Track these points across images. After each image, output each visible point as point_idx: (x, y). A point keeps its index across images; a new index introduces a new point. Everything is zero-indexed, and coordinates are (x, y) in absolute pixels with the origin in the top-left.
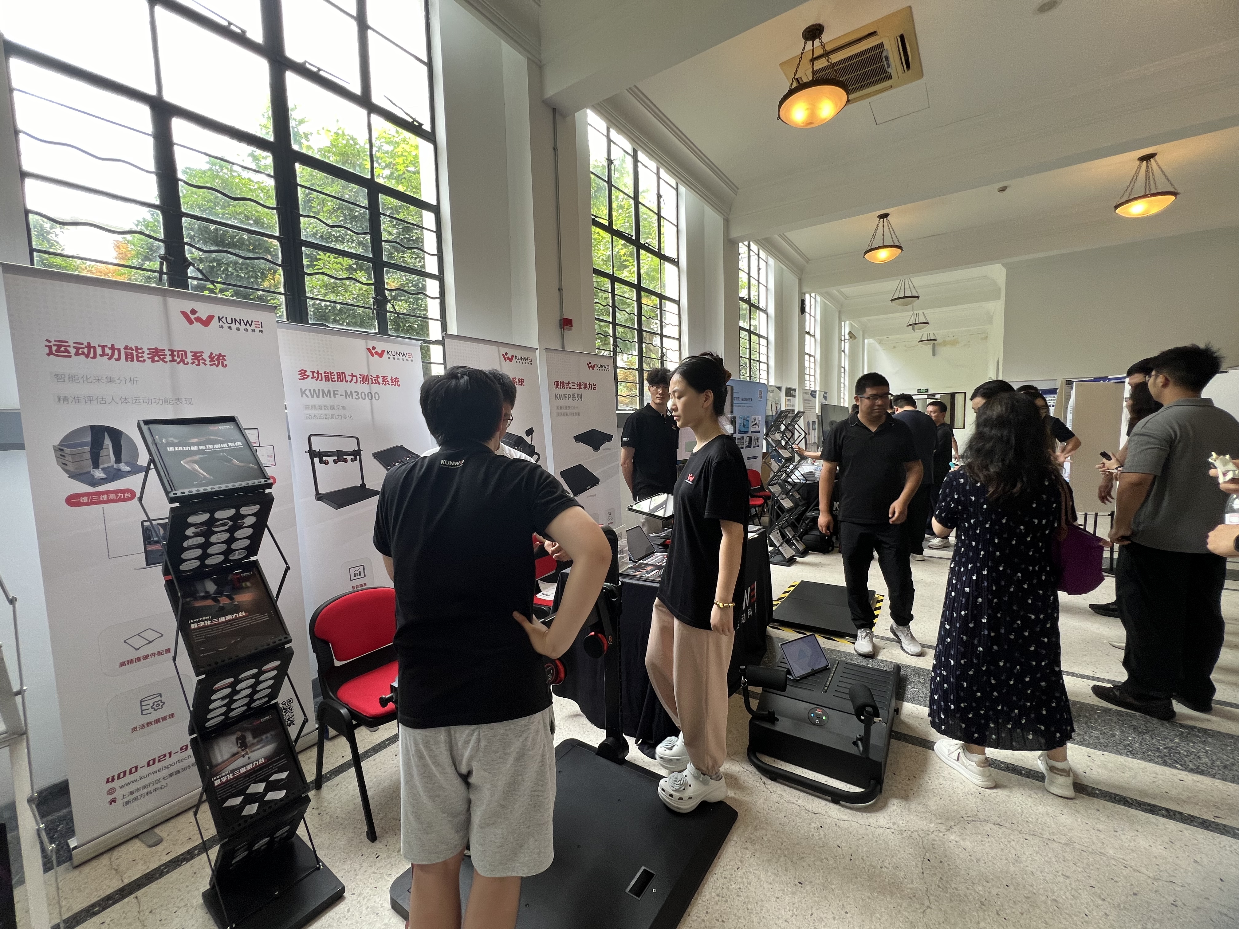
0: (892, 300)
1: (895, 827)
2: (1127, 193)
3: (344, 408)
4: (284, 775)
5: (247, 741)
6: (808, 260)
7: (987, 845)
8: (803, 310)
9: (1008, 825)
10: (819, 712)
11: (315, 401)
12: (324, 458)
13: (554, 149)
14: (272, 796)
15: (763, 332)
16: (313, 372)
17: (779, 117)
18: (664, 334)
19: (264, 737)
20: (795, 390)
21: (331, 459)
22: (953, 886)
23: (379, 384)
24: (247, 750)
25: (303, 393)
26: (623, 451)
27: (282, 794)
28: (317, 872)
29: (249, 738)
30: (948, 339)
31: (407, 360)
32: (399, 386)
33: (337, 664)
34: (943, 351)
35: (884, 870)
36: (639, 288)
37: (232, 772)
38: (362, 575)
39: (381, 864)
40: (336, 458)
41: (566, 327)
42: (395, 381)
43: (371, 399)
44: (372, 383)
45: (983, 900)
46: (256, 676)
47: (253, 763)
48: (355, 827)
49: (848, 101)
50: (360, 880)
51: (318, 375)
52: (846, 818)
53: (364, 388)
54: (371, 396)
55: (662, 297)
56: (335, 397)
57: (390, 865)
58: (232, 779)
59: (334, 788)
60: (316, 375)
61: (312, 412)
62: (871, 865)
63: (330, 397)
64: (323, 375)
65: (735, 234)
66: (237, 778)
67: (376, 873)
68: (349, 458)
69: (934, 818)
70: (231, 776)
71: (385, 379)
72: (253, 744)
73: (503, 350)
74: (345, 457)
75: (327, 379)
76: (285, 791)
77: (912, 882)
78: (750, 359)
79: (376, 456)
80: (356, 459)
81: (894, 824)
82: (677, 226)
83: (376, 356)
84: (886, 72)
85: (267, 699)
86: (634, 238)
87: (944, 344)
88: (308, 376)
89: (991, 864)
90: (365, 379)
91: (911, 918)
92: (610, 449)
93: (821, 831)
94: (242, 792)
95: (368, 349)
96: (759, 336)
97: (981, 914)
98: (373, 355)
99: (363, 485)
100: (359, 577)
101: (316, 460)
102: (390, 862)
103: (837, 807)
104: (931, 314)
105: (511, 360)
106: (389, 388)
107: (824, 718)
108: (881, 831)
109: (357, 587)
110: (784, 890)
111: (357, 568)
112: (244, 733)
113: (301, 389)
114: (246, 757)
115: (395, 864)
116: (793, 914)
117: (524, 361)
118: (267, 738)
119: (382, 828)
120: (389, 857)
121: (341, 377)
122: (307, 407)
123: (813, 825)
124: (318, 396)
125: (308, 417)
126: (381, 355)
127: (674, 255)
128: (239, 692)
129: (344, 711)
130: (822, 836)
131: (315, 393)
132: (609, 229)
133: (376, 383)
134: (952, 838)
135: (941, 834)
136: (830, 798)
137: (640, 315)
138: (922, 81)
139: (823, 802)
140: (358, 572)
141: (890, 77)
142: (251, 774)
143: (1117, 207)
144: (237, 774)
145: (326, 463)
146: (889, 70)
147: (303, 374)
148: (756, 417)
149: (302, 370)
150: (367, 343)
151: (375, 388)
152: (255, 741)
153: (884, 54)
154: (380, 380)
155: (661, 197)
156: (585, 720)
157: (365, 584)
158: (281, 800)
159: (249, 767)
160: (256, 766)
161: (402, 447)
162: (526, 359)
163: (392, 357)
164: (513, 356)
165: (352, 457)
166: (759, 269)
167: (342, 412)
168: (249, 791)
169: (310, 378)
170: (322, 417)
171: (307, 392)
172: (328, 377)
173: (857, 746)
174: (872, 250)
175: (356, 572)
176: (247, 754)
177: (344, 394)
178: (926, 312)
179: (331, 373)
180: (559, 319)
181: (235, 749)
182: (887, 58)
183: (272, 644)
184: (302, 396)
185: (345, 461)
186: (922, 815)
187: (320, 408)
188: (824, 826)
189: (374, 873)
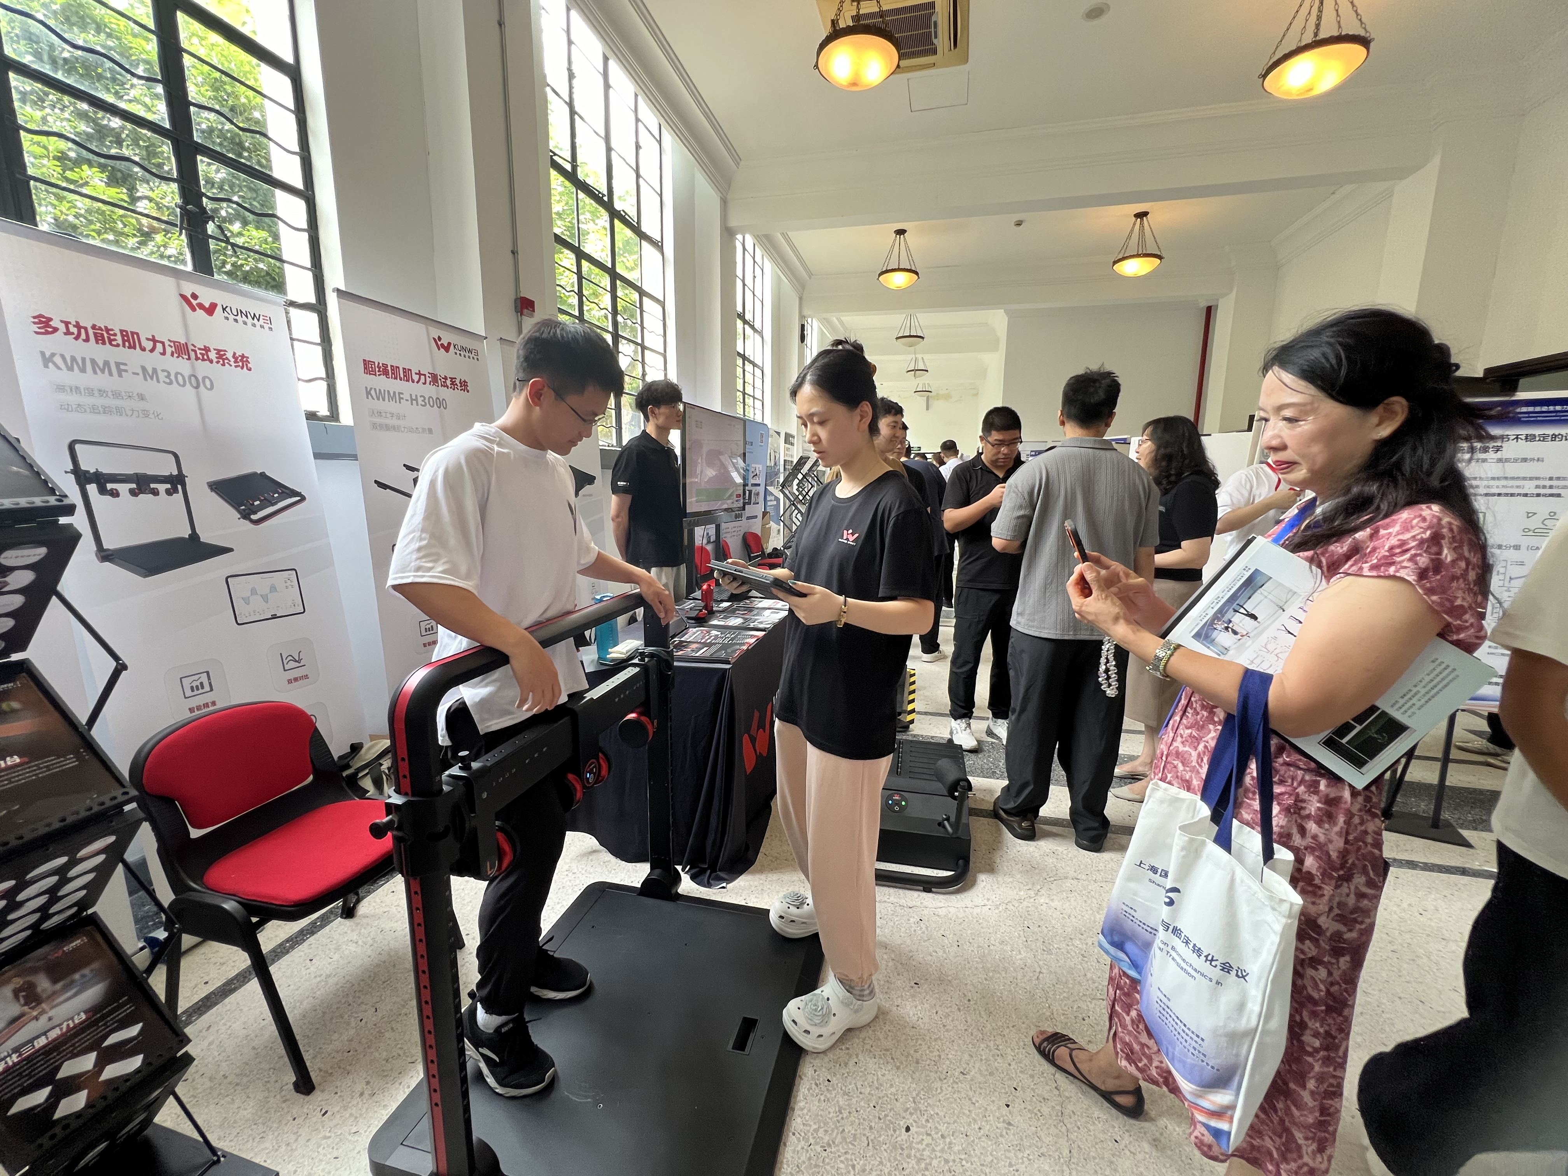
0: (897, 338)
1: (990, 902)
2: (1123, 251)
3: (142, 397)
4: (134, 1031)
5: (39, 990)
6: (810, 274)
7: (1072, 899)
8: (803, 338)
9: (1084, 877)
10: (896, 798)
11: (75, 378)
12: (109, 486)
13: (500, 25)
14: (111, 1071)
15: (758, 362)
16: (67, 324)
17: (816, 66)
18: (646, 344)
19: (77, 976)
20: (793, 437)
21: (123, 488)
22: (1056, 946)
23: (211, 362)
24: (44, 1005)
25: (47, 360)
26: (614, 498)
27: (135, 1062)
28: (215, 1168)
29: (43, 984)
30: (941, 392)
31: (262, 327)
32: (250, 370)
33: (195, 833)
34: (936, 404)
35: (992, 947)
36: (614, 275)
37: (16, 1050)
38: (207, 688)
39: (335, 1122)
40: (134, 486)
41: (525, 311)
42: (242, 361)
43: (197, 387)
44: (197, 359)
45: (1083, 952)
46: (62, 871)
47: (61, 1024)
48: (268, 1082)
49: (898, 66)
50: (303, 1156)
51: (78, 331)
52: (942, 905)
53: (182, 365)
54: (197, 383)
55: (642, 293)
56: (120, 376)
57: (353, 1119)
58: (19, 1063)
59: (204, 1033)
60: (75, 330)
61: (73, 399)
62: (979, 947)
63: (111, 374)
64: (91, 332)
65: (733, 223)
66: (29, 1059)
67: (329, 1137)
68: (162, 487)
69: (1022, 886)
70: (15, 1058)
71: (221, 355)
72: (54, 994)
73: (435, 332)
74: (152, 486)
75: (100, 339)
76: (141, 1056)
77: (1020, 953)
78: (744, 394)
79: (219, 487)
80: (176, 491)
81: (988, 900)
82: (661, 195)
83: (200, 312)
84: (932, 44)
85: (75, 909)
86: (606, 199)
87: (938, 397)
88: (56, 330)
89: (1080, 917)
90: (181, 350)
91: (1028, 988)
92: (591, 495)
93: (922, 925)
94: (48, 1079)
95: (183, 297)
96: (754, 365)
97: (1085, 965)
98: (194, 309)
99: (194, 536)
100: (201, 691)
101: (92, 489)
102: (351, 1115)
103: (930, 895)
104: (929, 360)
105: (447, 349)
106: (231, 371)
107: (903, 803)
108: (977, 910)
109: (199, 708)
110: (902, 996)
111: (196, 677)
112: (28, 978)
113: (43, 354)
114: (43, 1019)
115: (361, 1115)
116: (919, 1017)
117: (467, 354)
118: (83, 976)
119: (320, 1070)
120: (345, 1108)
121: (130, 340)
122: (61, 388)
123: (912, 920)
124: (83, 370)
125: (66, 407)
126: (210, 310)
127: (656, 236)
128: (21, 904)
129: (229, 905)
130: (924, 928)
131: (72, 364)
132: (572, 176)
133: (203, 360)
134: (1042, 901)
135: (1032, 900)
136: (921, 888)
137: (615, 312)
138: (966, 67)
139: (915, 894)
140: (198, 683)
141: (935, 52)
142: (63, 1043)
143: (1115, 263)
144: (27, 1051)
145: (115, 494)
146: (935, 41)
147: (44, 324)
148: (757, 466)
149: (41, 316)
150: (179, 286)
151: (203, 368)
152: (59, 986)
153: (933, 19)
154: (213, 355)
155: (640, 147)
156: (608, 857)
157: (214, 703)
158: (138, 1071)
159: (54, 1034)
160: (69, 1029)
161: (263, 475)
162: (470, 351)
163: (231, 317)
164: (449, 344)
165: (169, 486)
166: (755, 277)
167: (142, 405)
168: (60, 1075)
169: (59, 334)
170: (94, 410)
171: (58, 360)
172: (103, 336)
173: (944, 827)
174: (887, 271)
175: (194, 684)
176: (43, 1012)
177: (140, 371)
178: (926, 357)
179: (108, 330)
180: (513, 297)
181: (15, 1009)
182: (935, 23)
183: (96, 809)
184: (46, 366)
185: (155, 493)
186: (1010, 885)
187: (90, 392)
188: (925, 919)
189: (326, 1138)
